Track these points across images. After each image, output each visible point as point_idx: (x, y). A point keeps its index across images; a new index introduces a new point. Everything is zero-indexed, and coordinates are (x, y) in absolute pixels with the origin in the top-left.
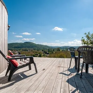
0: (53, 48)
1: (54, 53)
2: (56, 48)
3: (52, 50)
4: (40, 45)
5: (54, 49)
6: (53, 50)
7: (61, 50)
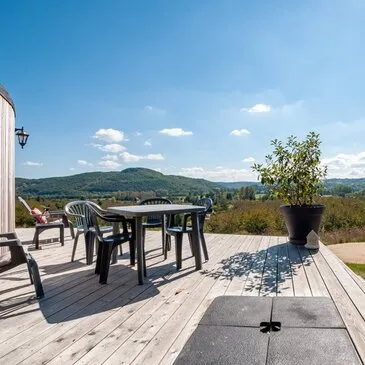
0: (228, 190)
1: (231, 206)
2: (239, 188)
3: (225, 196)
4: (180, 177)
5: (232, 193)
6: (229, 197)
7: (257, 197)
